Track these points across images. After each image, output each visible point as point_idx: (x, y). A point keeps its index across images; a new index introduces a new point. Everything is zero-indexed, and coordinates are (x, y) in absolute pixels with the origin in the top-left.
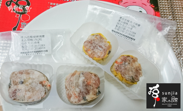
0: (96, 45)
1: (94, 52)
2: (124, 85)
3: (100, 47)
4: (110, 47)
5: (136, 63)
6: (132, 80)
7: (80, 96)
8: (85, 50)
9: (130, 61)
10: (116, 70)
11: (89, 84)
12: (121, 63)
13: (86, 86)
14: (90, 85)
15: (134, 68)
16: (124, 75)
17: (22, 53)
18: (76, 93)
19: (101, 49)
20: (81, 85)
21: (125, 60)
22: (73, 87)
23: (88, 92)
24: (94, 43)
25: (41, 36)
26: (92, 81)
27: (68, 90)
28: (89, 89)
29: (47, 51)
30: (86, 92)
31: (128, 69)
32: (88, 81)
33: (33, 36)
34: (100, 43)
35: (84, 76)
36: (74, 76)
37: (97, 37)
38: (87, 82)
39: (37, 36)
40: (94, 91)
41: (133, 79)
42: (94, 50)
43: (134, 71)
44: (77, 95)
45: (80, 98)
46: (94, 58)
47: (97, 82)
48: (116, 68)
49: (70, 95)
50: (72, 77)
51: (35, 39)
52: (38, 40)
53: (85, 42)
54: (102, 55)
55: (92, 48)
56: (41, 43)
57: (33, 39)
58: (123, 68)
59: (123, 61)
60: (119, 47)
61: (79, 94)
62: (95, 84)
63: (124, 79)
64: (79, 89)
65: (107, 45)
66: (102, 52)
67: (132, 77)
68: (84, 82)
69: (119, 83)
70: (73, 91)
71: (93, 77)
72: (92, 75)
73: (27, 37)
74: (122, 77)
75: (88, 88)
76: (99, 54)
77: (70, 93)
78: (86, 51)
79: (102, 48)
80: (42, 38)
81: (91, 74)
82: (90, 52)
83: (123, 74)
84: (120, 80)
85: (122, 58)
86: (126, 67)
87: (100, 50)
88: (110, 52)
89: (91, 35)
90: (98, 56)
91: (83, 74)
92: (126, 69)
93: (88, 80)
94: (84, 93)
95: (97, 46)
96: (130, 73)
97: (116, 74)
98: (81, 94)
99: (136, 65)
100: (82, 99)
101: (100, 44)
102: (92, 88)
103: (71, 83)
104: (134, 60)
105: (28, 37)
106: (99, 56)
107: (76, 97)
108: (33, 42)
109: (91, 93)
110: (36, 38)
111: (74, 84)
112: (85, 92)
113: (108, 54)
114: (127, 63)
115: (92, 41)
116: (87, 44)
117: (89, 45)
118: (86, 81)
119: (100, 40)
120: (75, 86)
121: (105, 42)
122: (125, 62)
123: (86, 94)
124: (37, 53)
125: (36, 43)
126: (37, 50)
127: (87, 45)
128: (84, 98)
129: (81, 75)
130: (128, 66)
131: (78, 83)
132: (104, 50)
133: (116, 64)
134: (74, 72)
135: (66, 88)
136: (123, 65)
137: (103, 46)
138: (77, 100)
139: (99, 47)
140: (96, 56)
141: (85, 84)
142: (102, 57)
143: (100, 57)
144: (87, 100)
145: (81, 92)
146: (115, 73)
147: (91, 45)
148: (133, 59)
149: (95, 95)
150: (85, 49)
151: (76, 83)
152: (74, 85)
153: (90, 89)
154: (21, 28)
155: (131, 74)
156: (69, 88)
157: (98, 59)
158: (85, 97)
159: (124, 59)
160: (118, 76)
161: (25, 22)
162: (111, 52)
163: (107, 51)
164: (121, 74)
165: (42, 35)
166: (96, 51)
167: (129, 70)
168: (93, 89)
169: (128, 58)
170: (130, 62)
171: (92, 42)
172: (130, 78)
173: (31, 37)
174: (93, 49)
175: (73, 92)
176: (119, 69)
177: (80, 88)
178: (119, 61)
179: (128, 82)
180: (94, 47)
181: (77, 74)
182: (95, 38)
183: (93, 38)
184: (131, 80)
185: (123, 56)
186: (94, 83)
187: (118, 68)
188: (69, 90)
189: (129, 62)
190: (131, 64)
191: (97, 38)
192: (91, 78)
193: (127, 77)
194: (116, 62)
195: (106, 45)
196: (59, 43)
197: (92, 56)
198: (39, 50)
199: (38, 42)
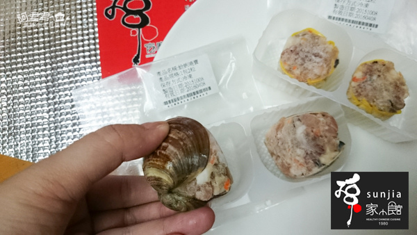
0: (306, 54)
1: (305, 69)
2: (377, 120)
3: (316, 55)
4: (335, 51)
5: (392, 72)
6: (391, 107)
7: (308, 161)
8: (286, 70)
9: (379, 71)
10: (356, 94)
11: (319, 135)
12: (363, 79)
13: (314, 139)
14: (321, 136)
15: (391, 84)
16: (374, 102)
17: (166, 103)
18: (298, 158)
19: (318, 59)
20: (305, 141)
21: (371, 71)
22: (287, 150)
23: (322, 151)
24: (301, 50)
25: (191, 63)
26: (322, 129)
27: (279, 156)
28: (322, 144)
29: (210, 88)
30: (319, 152)
31: (379, 87)
32: (314, 130)
33: (177, 66)
34: (314, 48)
35: (303, 124)
36: (283, 129)
37: (306, 37)
38: (312, 131)
39: (185, 65)
40: (333, 145)
41: (392, 105)
42: (305, 65)
43: (391, 89)
44: (302, 161)
45: (310, 165)
46: (309, 82)
47: (332, 126)
48: (357, 92)
49: (286, 165)
50: (279, 133)
51: (182, 70)
52: (188, 71)
53: (283, 54)
54: (325, 72)
55: (299, 61)
56: (196, 75)
57: (178, 71)
58: (369, 87)
59: (366, 74)
60: (354, 48)
61: (305, 158)
62: (329, 131)
63: (376, 108)
64: (303, 149)
65: (330, 48)
66: (322, 66)
67: (390, 101)
68: (307, 135)
69: (366, 118)
70: (290, 156)
71: (322, 119)
72: (318, 115)
73: (167, 70)
74: (371, 106)
75: (319, 143)
76: (317, 71)
77: (284, 161)
78: (290, 71)
79: (321, 57)
80: (195, 66)
81: (315, 114)
82: (297, 72)
83: (371, 100)
84: (367, 112)
85: (365, 69)
86: (375, 84)
87: (318, 63)
88: (337, 62)
89: (292, 36)
90: (316, 75)
91: (299, 120)
92: (375, 89)
93: (313, 128)
94: (314, 155)
95: (309, 55)
96: (385, 93)
97: (358, 103)
98: (308, 157)
99: (392, 76)
100: (313, 165)
101: (315, 51)
102: (326, 140)
103: (280, 143)
104: (388, 67)
105: (169, 70)
106: (318, 74)
107: (300, 165)
108: (181, 77)
109: (328, 150)
110: (185, 69)
111: (290, 144)
112: (316, 152)
113: (335, 67)
114: (375, 77)
115: (296, 48)
116: (288, 56)
117: (293, 56)
118: (310, 130)
119: (312, 42)
120: (293, 147)
121: (325, 44)
122: (371, 75)
123: (320, 154)
124: (192, 97)
125: (185, 78)
126: (192, 91)
127: (289, 59)
128: (317, 163)
129: (298, 123)
130: (378, 82)
131: (295, 139)
132: (326, 60)
133: (354, 84)
134: (280, 120)
135: (272, 154)
136: (369, 82)
137: (321, 53)
138: (304, 170)
139: (313, 57)
140: (310, 76)
141: (310, 138)
142: (324, 75)
143: (319, 77)
144: (324, 165)
145: (307, 154)
146: (356, 101)
147: (297, 56)
148: (384, 65)
149: (336, 151)
150: (287, 67)
151: (292, 141)
152: (289, 146)
153: (324, 144)
154: (147, 56)
155: (387, 96)
156: (279, 154)
157: (317, 81)
158: (319, 161)
159: (368, 69)
160: (362, 106)
161: (151, 42)
162: (340, 61)
163: (330, 60)
164: (368, 101)
165: (193, 60)
166: (308, 65)
167: (381, 91)
168: (329, 141)
169: (376, 67)
170: (381, 74)
171: (298, 49)
172: (386, 104)
173: (175, 69)
174: (302, 65)
175: (291, 159)
176: (362, 91)
177: (303, 147)
178: (359, 75)
179: (384, 113)
180: (303, 59)
181: (288, 124)
182: (302, 41)
183: (298, 40)
184: (388, 107)
185: (365, 64)
186: (327, 130)
187: (359, 90)
188: (282, 156)
189: (378, 73)
190: (382, 76)
191: (306, 40)
192: (318, 122)
193: (381, 104)
194: (354, 79)
195: (327, 50)
196: (229, 66)
197: (302, 78)
198: (195, 91)
199: (190, 76)
